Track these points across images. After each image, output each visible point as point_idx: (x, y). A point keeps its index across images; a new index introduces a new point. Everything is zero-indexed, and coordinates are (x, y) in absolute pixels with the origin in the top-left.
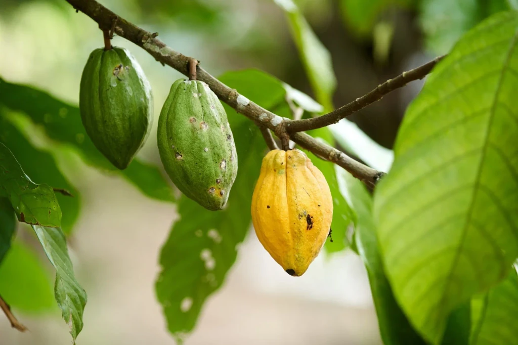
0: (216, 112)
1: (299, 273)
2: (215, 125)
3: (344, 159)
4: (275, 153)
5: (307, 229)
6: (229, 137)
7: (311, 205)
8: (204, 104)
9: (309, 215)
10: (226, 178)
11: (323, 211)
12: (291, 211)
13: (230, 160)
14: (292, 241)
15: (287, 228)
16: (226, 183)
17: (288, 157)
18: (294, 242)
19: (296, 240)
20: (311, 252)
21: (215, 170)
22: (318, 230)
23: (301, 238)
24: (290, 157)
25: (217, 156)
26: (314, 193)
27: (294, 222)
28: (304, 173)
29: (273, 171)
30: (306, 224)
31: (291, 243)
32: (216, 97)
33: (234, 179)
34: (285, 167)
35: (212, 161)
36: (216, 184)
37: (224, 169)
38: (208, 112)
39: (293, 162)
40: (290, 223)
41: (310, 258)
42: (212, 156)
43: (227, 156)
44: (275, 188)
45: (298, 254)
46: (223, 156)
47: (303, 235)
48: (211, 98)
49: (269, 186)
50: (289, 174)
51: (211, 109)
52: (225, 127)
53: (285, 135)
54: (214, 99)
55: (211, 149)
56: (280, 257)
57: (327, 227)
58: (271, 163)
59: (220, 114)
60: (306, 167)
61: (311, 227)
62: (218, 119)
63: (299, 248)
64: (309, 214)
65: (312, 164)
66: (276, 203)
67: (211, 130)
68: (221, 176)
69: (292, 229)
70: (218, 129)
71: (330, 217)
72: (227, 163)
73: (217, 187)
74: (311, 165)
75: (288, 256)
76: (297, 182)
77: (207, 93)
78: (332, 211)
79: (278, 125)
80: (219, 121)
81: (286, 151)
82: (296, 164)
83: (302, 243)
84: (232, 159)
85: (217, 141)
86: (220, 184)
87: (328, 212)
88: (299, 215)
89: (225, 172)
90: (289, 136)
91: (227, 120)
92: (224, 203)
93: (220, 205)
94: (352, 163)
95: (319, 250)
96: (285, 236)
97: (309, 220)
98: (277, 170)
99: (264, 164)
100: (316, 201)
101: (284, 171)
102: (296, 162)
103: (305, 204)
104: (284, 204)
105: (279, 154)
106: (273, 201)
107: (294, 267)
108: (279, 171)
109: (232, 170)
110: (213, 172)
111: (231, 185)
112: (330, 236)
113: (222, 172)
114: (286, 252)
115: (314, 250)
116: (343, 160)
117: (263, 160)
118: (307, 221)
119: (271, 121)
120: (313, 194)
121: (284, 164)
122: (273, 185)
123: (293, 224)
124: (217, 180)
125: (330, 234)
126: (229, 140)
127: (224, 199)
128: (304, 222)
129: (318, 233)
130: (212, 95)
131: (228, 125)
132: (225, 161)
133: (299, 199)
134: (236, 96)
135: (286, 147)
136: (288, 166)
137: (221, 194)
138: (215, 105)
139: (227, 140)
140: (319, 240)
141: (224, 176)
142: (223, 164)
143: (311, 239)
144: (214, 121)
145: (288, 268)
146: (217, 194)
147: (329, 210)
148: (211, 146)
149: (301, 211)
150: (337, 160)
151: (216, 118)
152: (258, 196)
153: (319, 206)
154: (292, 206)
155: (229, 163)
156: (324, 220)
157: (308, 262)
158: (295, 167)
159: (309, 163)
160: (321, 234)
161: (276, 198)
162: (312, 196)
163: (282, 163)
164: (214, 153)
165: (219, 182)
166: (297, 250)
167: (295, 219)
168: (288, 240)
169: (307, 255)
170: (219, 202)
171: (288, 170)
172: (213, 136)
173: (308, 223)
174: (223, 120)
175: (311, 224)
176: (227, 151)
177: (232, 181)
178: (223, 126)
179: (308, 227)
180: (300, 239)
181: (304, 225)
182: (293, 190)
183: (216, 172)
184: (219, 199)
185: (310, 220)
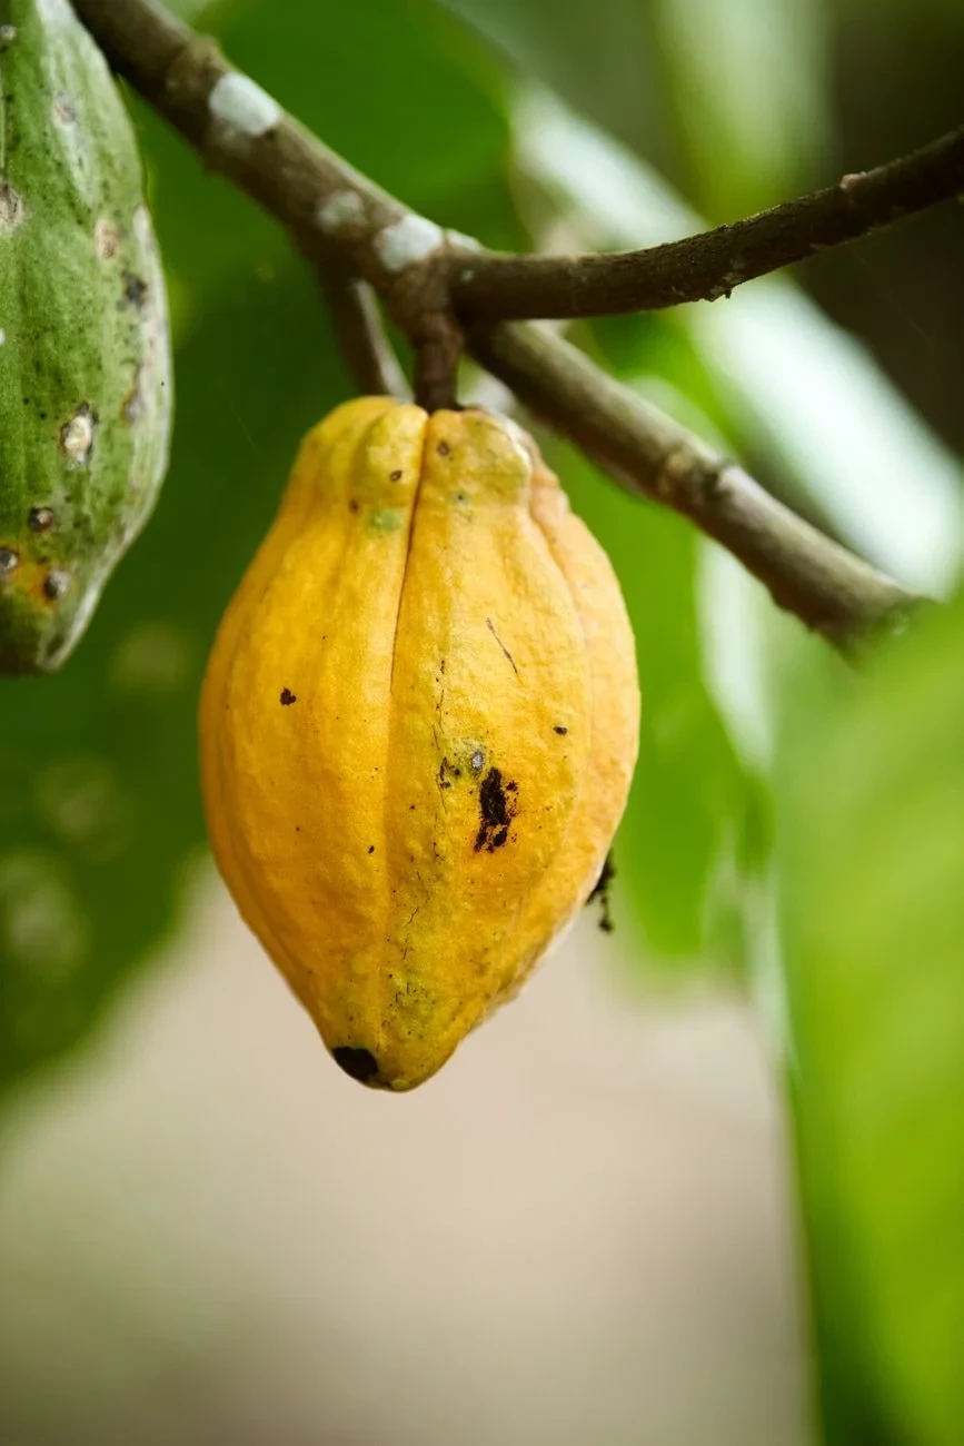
0: (80, 142)
1: (398, 1073)
2: (65, 209)
3: (738, 501)
4: (372, 416)
5: (477, 848)
6: (135, 291)
7: (519, 723)
8: (19, 88)
9: (495, 774)
10: (86, 510)
11: (577, 762)
12: (400, 735)
13: (126, 418)
14: (383, 899)
15: (368, 825)
16: (84, 539)
17: (434, 445)
18: (398, 905)
19: (406, 898)
20: (482, 970)
21: (29, 457)
22: (534, 860)
23: (437, 887)
24: (444, 448)
25: (48, 380)
26: (543, 657)
27: (412, 800)
28: (506, 542)
29: (341, 508)
30: (474, 820)
31: (377, 911)
32: (97, 61)
33: (134, 522)
34: (409, 498)
35: (20, 406)
36: (25, 530)
37: (81, 457)
38: (34, 134)
39: (456, 475)
40: (390, 799)
41: (471, 1008)
42: (24, 379)
43: (107, 392)
44: (339, 600)
45: (409, 971)
46: (83, 389)
47: (450, 877)
48: (68, 59)
49: (308, 586)
50: (428, 539)
51: (57, 121)
52: (123, 232)
53: (441, 325)
54: (82, 72)
55: (23, 336)
56: (310, 972)
57: (590, 849)
58: (340, 464)
59: (105, 158)
60: (522, 516)
61: (500, 840)
62: (85, 179)
63: (416, 941)
64: (500, 766)
65: (562, 501)
66: (330, 682)
67: (37, 237)
68: (58, 494)
69: (394, 833)
70: (79, 235)
71: (614, 797)
72: (102, 428)
73: (33, 550)
74: (557, 504)
75: (351, 977)
76: (457, 586)
77: (50, 31)
78: (628, 769)
79: (412, 267)
80: (88, 193)
81: (431, 410)
82: (472, 488)
83: (438, 919)
84: (135, 409)
85: (63, 299)
86: (46, 536)
87: (607, 771)
88: (445, 766)
89: (83, 477)
90: (460, 339)
91: (138, 197)
92: (57, 643)
93: (33, 648)
94: (776, 529)
95: (530, 966)
96: (350, 865)
97: (495, 799)
98: (365, 508)
99: (304, 467)
100: (548, 703)
101: (402, 516)
102: (475, 477)
103: (483, 708)
104: (374, 692)
105: (388, 421)
106: (313, 668)
107: (379, 1040)
108: (376, 512)
109: (125, 473)
110: (20, 463)
111: (113, 553)
112: (604, 901)
113: (67, 474)
114: (348, 953)
115: (500, 961)
116: (733, 508)
117: (306, 443)
118: (484, 800)
119: (377, 243)
120: (539, 663)
121: (409, 478)
122: (334, 583)
123: (401, 803)
124: (35, 512)
125: (601, 886)
126: (132, 308)
127: (63, 624)
128: (463, 807)
129: (535, 878)
130: (75, 49)
131: (142, 224)
132: (95, 419)
133: (453, 679)
134: (209, 77)
135: (436, 394)
136: (429, 492)
137: (49, 591)
138: (80, 106)
139: (120, 307)
140: (533, 913)
141: (75, 496)
142: (82, 432)
143: (490, 902)
144: (61, 187)
145: (347, 1043)
146: (28, 586)
147: (614, 763)
148: (27, 322)
149: (458, 747)
150: (699, 500)
151: (78, 176)
152: (246, 635)
153: (560, 731)
154: (415, 708)
155: (117, 432)
156: (573, 813)
157: (459, 1022)
158: (461, 506)
159: (544, 493)
160: (549, 883)
161: (334, 657)
162: (529, 675)
163: (397, 475)
164: (38, 366)
165: (46, 526)
166: (405, 950)
167: (419, 786)
168: (368, 890)
169: (458, 986)
170: (34, 634)
171: (421, 515)
172: (46, 271)
173: (485, 812)
174: (116, 193)
175: (505, 821)
176: (110, 363)
177: (120, 531)
178: (112, 226)
179: (482, 837)
180: (427, 894)
181: (459, 822)
182: (432, 623)
183: (33, 467)
184: (32, 617)
185: (501, 799)
